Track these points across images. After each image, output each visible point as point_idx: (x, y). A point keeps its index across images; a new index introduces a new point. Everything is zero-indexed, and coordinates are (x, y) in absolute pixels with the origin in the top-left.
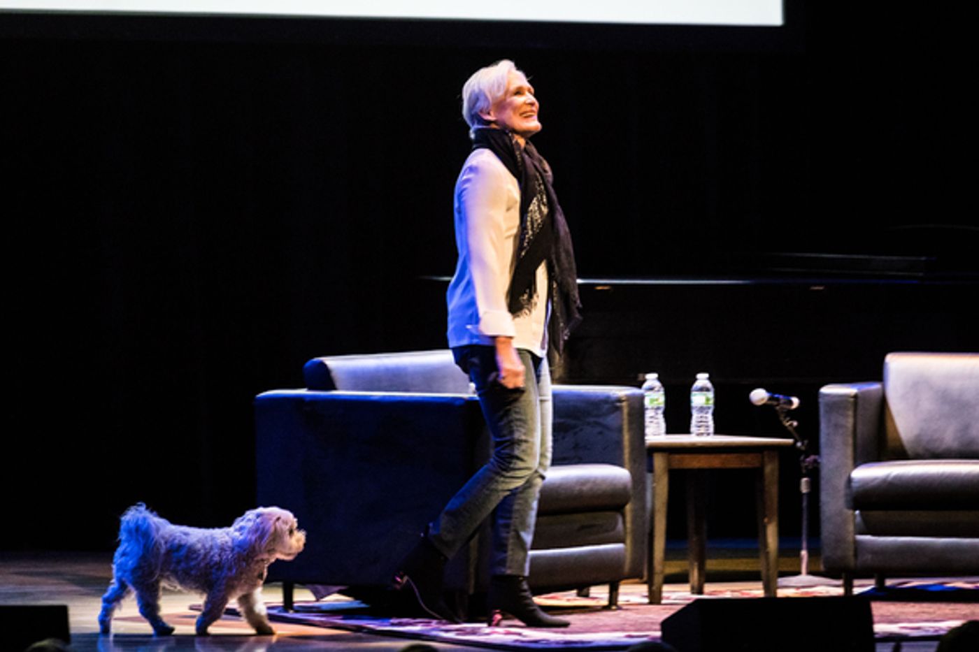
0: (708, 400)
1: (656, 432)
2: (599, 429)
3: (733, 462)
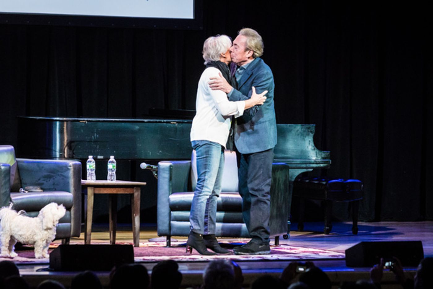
0: (113, 166)
1: (91, 179)
2: (62, 177)
3: (121, 191)
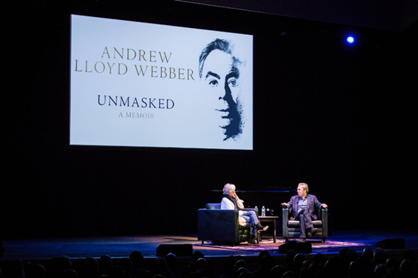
0: (264, 210)
3: (269, 220)
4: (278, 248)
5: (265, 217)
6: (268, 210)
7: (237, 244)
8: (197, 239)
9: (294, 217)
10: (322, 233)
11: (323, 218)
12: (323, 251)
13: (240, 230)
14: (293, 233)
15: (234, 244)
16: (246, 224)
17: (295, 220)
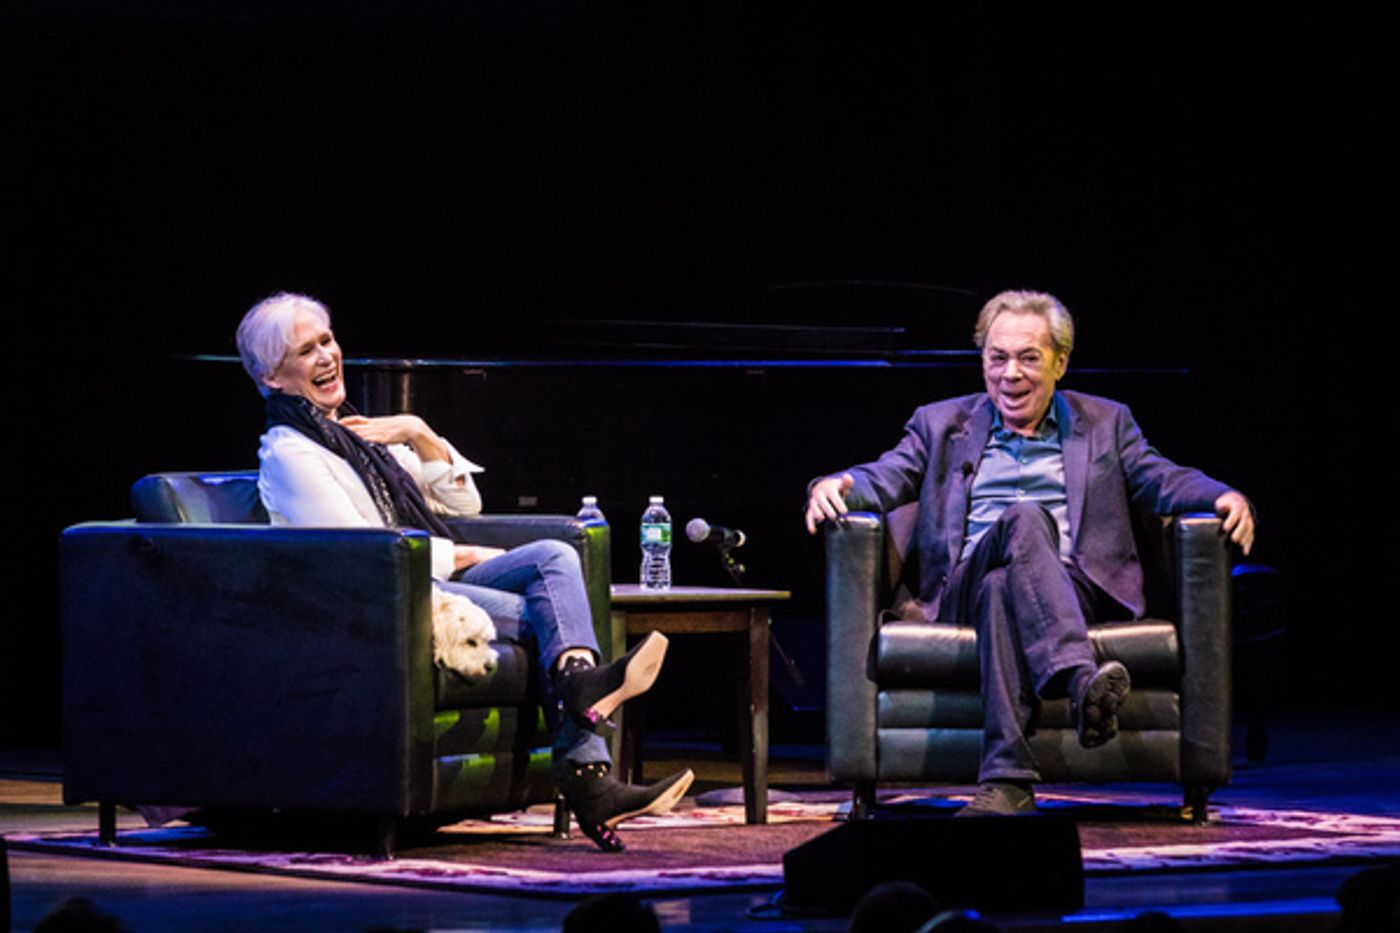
3: (708, 625)
4: (778, 869)
5: (666, 591)
6: (699, 527)
7: (422, 838)
8: (54, 795)
9: (927, 599)
10: (1182, 735)
11: (1187, 603)
12: (1186, 892)
13: (441, 708)
14: (919, 736)
15: (388, 842)
16: (493, 656)
17: (941, 620)
